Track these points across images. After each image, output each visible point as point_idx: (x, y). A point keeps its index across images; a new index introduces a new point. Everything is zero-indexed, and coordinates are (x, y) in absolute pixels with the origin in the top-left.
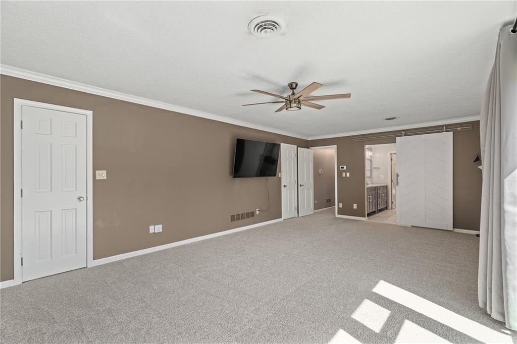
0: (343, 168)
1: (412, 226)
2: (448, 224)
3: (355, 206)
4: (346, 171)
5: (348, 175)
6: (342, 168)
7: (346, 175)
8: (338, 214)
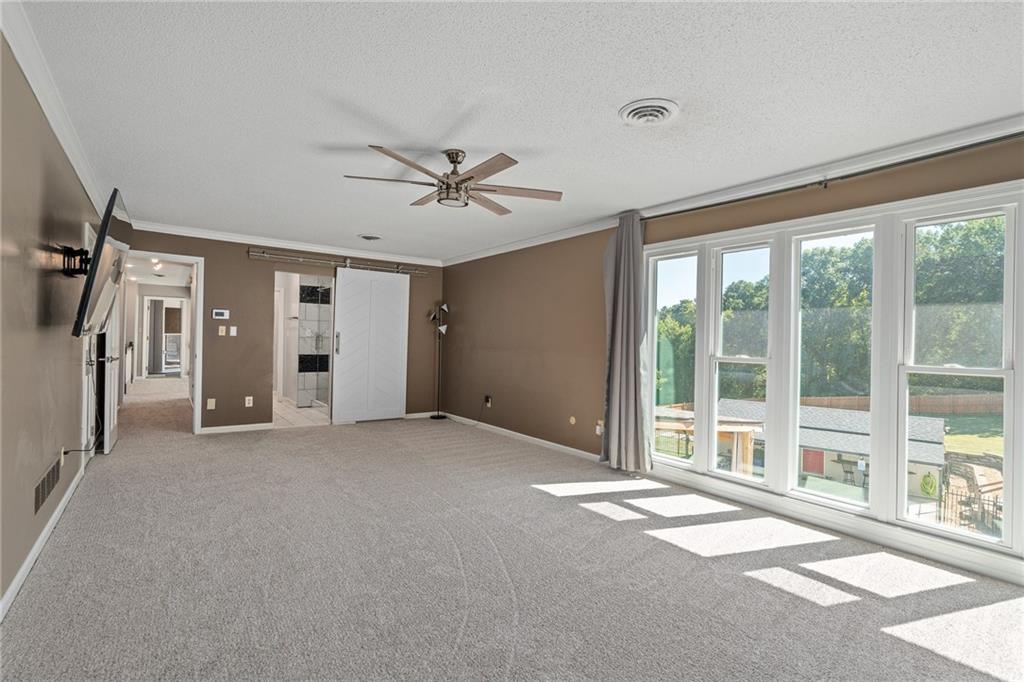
0: (222, 314)
1: (357, 422)
2: (398, 408)
3: (249, 402)
4: (227, 324)
5: (233, 331)
6: (217, 314)
7: (228, 331)
8: (204, 425)
